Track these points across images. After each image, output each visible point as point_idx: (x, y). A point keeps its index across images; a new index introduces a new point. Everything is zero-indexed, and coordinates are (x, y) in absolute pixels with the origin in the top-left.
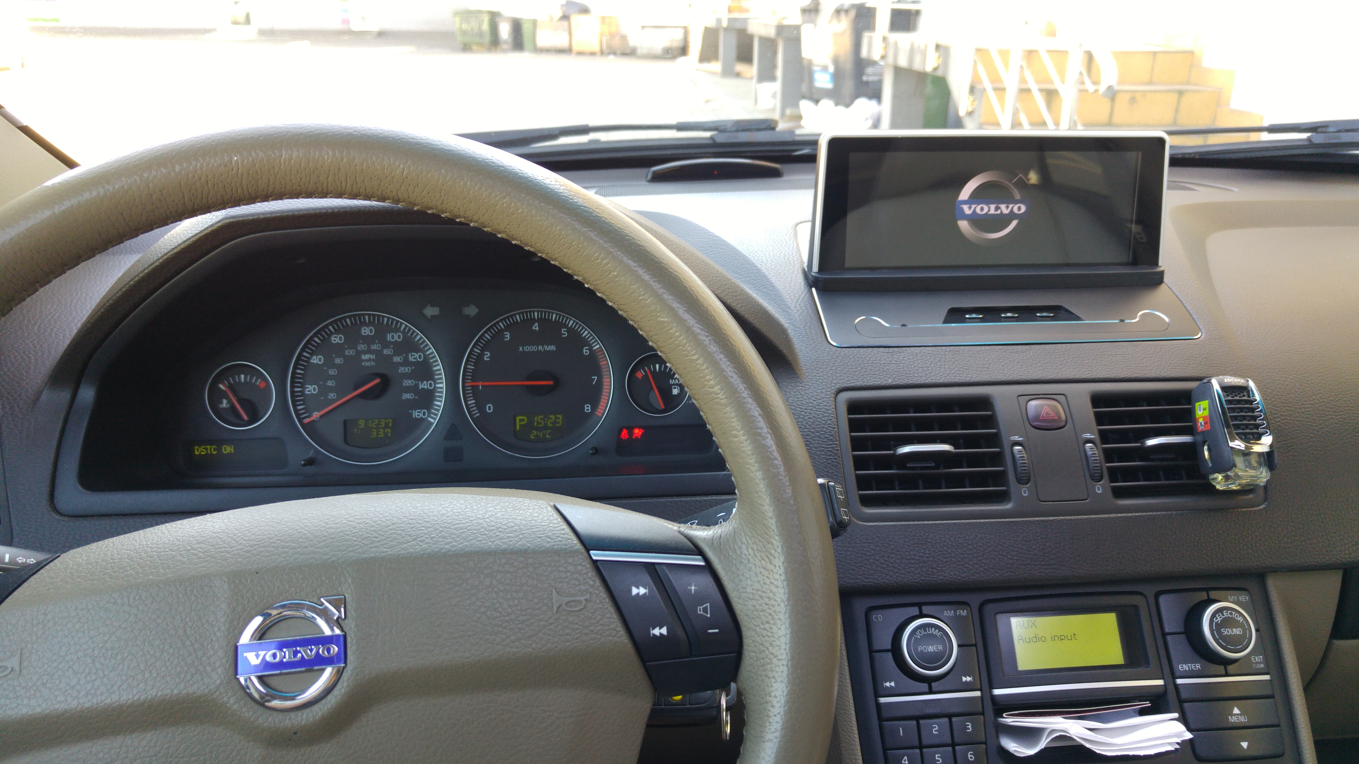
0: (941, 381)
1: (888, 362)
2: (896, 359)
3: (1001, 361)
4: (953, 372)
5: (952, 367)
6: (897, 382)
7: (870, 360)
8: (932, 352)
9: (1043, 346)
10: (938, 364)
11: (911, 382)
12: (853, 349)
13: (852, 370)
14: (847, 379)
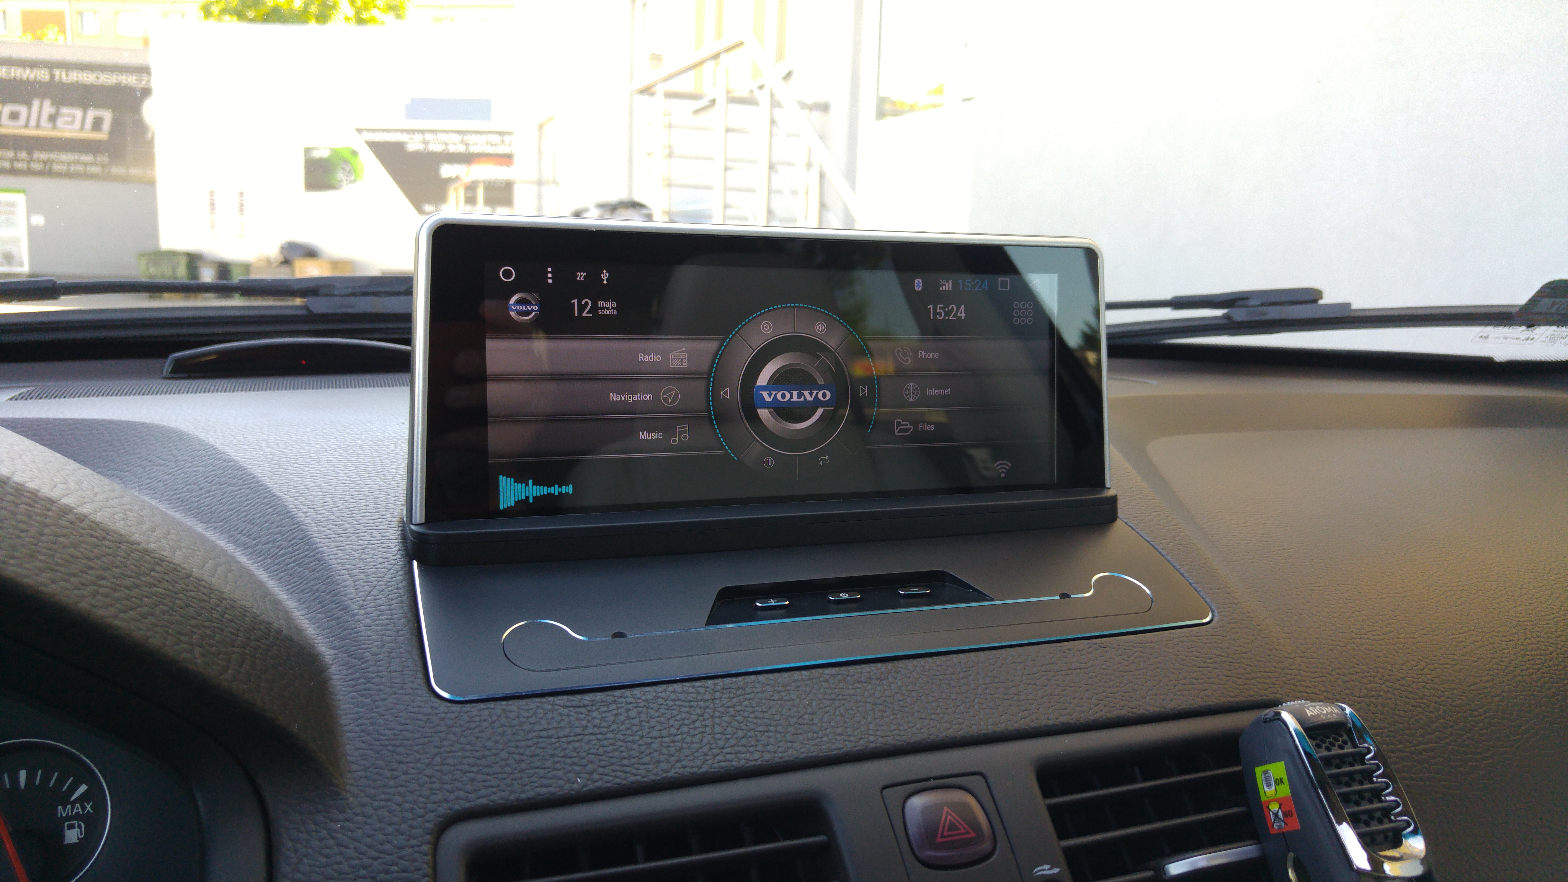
0: (705, 768)
1: (578, 731)
2: (597, 722)
3: (837, 703)
4: (732, 741)
5: (729, 730)
6: (599, 784)
7: (532, 730)
8: (682, 696)
9: (922, 661)
10: (697, 724)
11: (633, 779)
12: (491, 705)
13: (483, 762)
14: (469, 788)
